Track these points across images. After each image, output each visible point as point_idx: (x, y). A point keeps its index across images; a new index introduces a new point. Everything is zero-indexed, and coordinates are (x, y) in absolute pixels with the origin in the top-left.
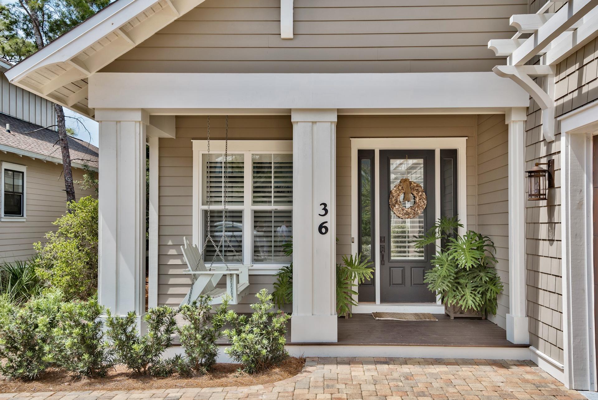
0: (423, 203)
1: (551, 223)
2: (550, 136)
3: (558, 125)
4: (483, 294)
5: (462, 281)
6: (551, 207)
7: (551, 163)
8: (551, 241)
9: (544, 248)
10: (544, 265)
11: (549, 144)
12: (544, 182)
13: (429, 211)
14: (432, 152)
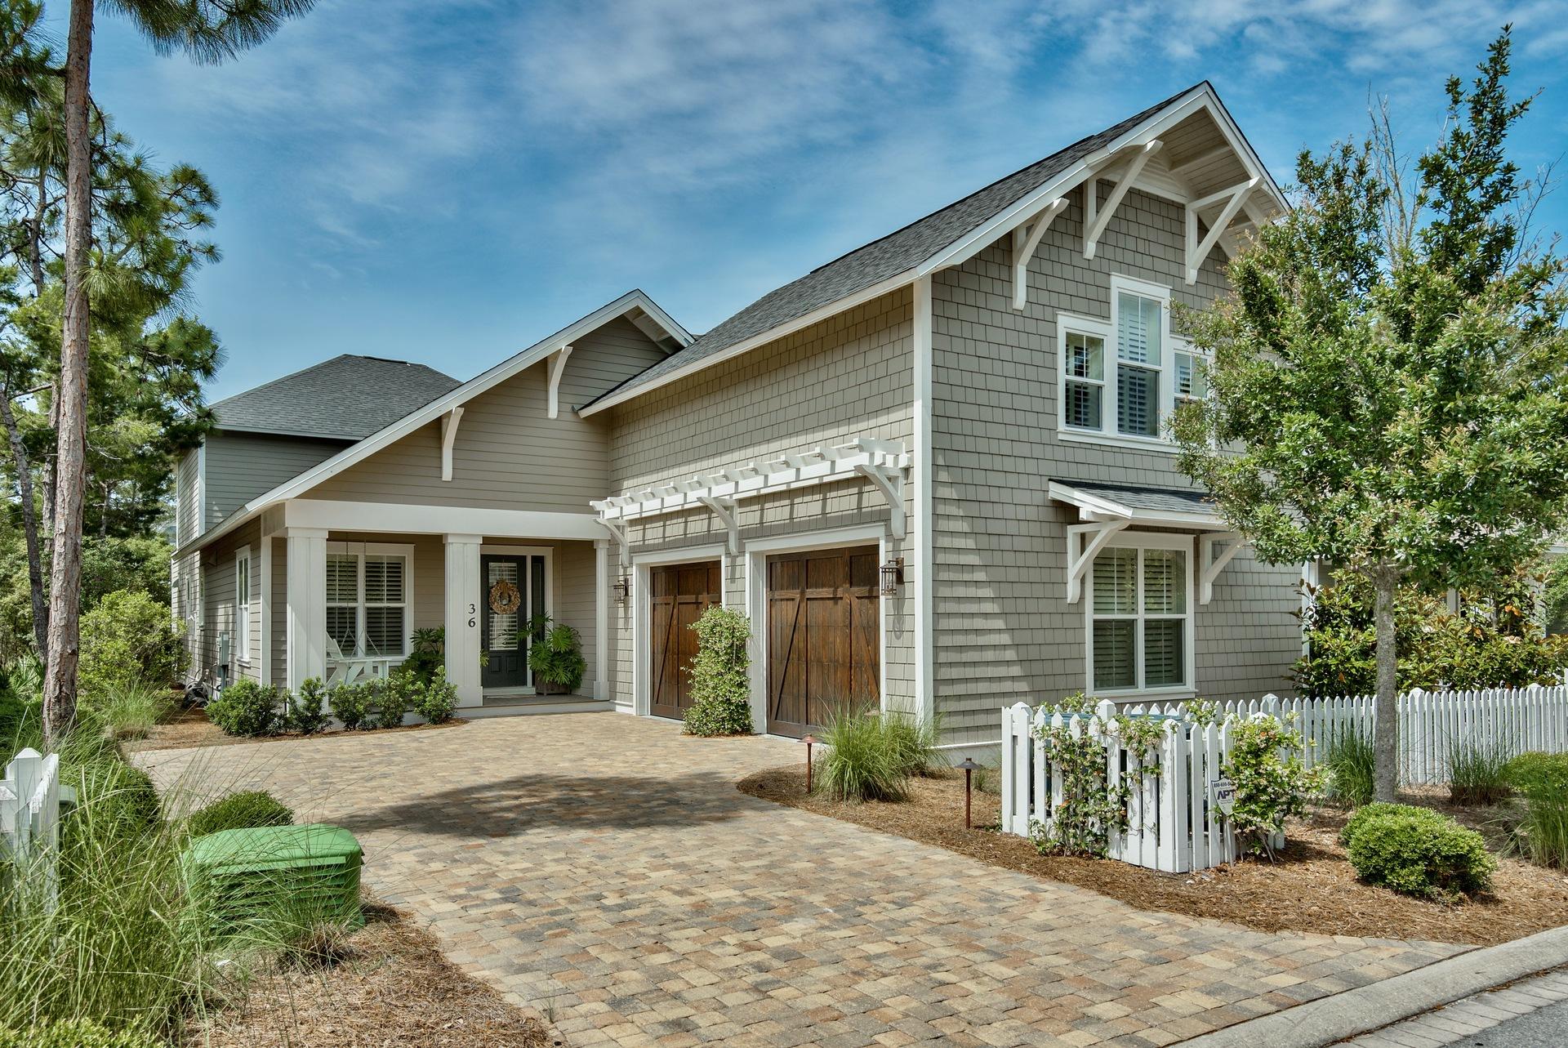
0: (518, 602)
1: (627, 618)
2: (626, 563)
3: (631, 559)
4: (572, 672)
5: (556, 663)
6: (626, 608)
7: (626, 581)
8: (626, 629)
9: (621, 634)
10: (621, 645)
11: (625, 568)
12: (622, 592)
13: (522, 609)
14: (524, 558)
